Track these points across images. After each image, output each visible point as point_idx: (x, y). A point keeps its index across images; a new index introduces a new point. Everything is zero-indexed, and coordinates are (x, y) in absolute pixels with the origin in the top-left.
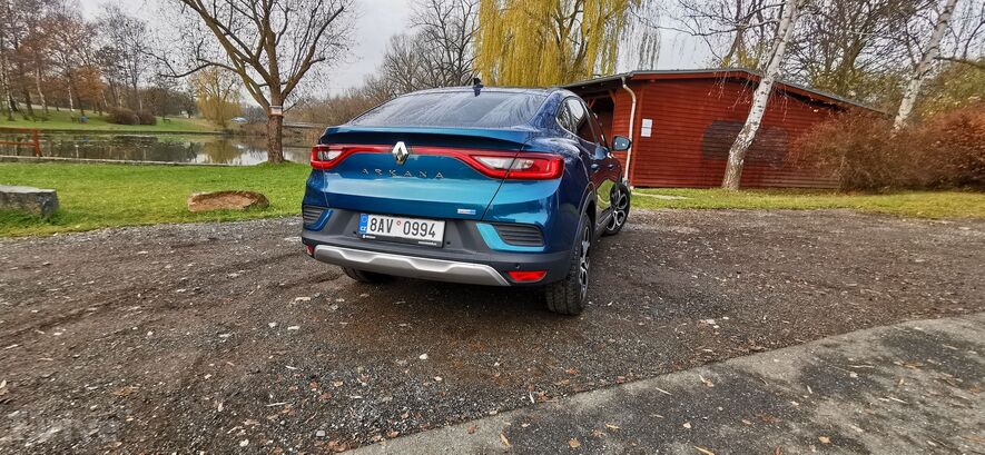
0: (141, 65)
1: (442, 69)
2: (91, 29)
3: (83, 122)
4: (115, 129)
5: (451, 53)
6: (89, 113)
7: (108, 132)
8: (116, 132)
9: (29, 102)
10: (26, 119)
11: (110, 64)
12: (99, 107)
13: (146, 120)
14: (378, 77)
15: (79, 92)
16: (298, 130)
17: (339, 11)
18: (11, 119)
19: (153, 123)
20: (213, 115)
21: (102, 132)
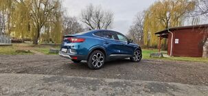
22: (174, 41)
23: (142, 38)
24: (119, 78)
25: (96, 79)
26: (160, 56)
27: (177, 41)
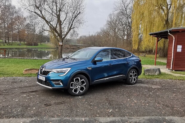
0: (36, 28)
1: (126, 25)
2: (25, 19)
3: (20, 45)
4: (27, 47)
5: (129, 19)
6: (22, 42)
7: (25, 48)
8: (27, 48)
9: (9, 40)
10: (8, 45)
11: (28, 28)
12: (24, 41)
13: (36, 44)
14: (105, 28)
15: (20, 37)
16: (79, 47)
17: (79, 13)
18: (4, 45)
19: (37, 45)
20: (54, 42)
21: (24, 48)
22: (176, 48)
23: (129, 35)
24: (113, 114)
25: (87, 119)
26: (157, 73)
27: (179, 49)
